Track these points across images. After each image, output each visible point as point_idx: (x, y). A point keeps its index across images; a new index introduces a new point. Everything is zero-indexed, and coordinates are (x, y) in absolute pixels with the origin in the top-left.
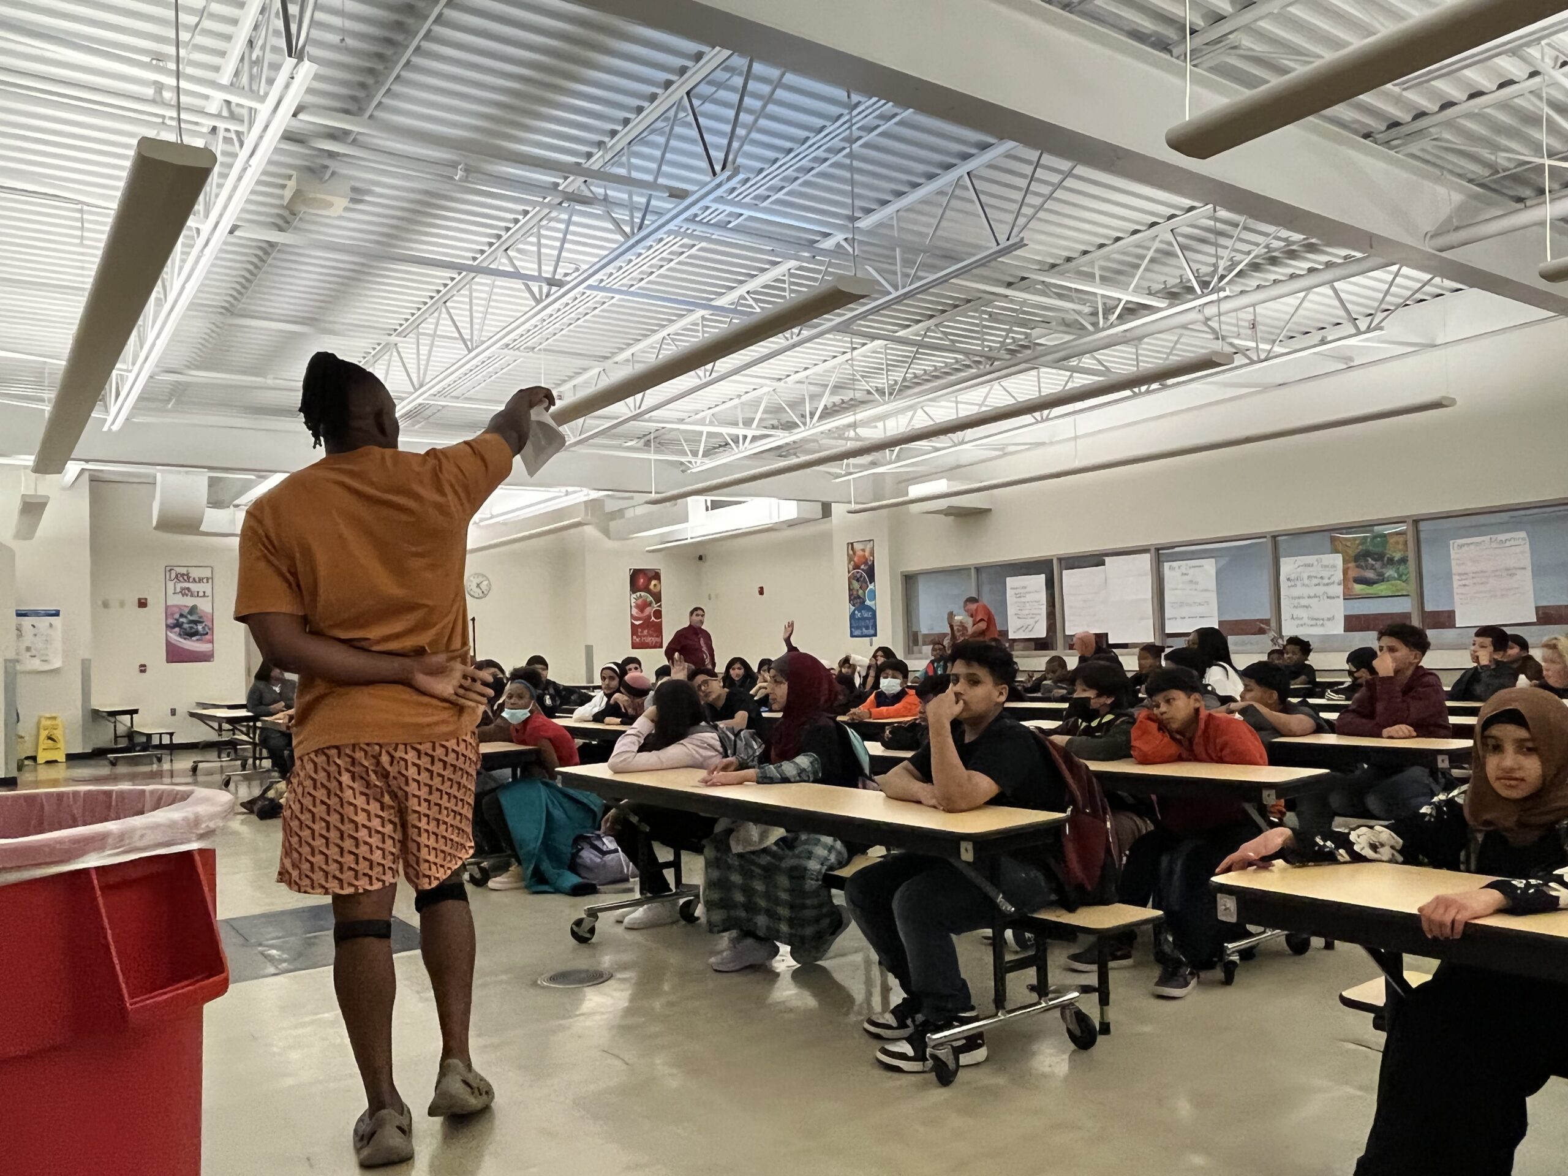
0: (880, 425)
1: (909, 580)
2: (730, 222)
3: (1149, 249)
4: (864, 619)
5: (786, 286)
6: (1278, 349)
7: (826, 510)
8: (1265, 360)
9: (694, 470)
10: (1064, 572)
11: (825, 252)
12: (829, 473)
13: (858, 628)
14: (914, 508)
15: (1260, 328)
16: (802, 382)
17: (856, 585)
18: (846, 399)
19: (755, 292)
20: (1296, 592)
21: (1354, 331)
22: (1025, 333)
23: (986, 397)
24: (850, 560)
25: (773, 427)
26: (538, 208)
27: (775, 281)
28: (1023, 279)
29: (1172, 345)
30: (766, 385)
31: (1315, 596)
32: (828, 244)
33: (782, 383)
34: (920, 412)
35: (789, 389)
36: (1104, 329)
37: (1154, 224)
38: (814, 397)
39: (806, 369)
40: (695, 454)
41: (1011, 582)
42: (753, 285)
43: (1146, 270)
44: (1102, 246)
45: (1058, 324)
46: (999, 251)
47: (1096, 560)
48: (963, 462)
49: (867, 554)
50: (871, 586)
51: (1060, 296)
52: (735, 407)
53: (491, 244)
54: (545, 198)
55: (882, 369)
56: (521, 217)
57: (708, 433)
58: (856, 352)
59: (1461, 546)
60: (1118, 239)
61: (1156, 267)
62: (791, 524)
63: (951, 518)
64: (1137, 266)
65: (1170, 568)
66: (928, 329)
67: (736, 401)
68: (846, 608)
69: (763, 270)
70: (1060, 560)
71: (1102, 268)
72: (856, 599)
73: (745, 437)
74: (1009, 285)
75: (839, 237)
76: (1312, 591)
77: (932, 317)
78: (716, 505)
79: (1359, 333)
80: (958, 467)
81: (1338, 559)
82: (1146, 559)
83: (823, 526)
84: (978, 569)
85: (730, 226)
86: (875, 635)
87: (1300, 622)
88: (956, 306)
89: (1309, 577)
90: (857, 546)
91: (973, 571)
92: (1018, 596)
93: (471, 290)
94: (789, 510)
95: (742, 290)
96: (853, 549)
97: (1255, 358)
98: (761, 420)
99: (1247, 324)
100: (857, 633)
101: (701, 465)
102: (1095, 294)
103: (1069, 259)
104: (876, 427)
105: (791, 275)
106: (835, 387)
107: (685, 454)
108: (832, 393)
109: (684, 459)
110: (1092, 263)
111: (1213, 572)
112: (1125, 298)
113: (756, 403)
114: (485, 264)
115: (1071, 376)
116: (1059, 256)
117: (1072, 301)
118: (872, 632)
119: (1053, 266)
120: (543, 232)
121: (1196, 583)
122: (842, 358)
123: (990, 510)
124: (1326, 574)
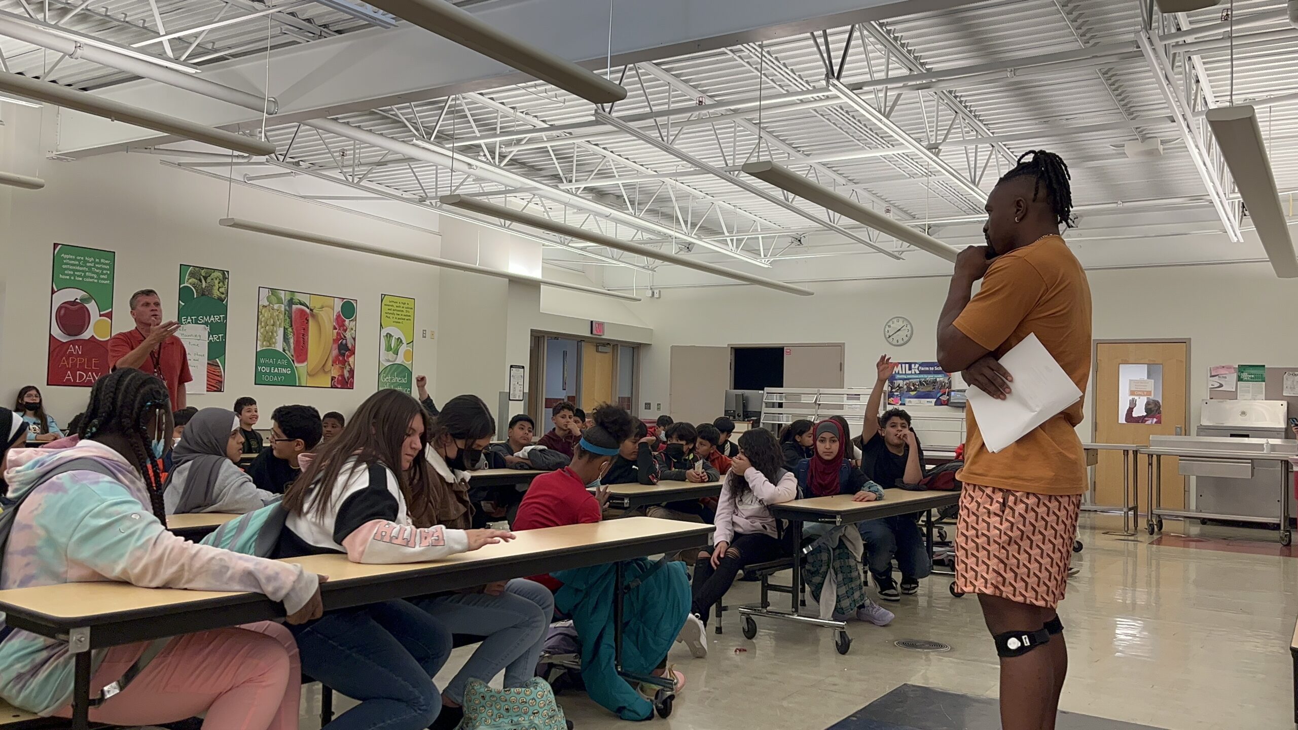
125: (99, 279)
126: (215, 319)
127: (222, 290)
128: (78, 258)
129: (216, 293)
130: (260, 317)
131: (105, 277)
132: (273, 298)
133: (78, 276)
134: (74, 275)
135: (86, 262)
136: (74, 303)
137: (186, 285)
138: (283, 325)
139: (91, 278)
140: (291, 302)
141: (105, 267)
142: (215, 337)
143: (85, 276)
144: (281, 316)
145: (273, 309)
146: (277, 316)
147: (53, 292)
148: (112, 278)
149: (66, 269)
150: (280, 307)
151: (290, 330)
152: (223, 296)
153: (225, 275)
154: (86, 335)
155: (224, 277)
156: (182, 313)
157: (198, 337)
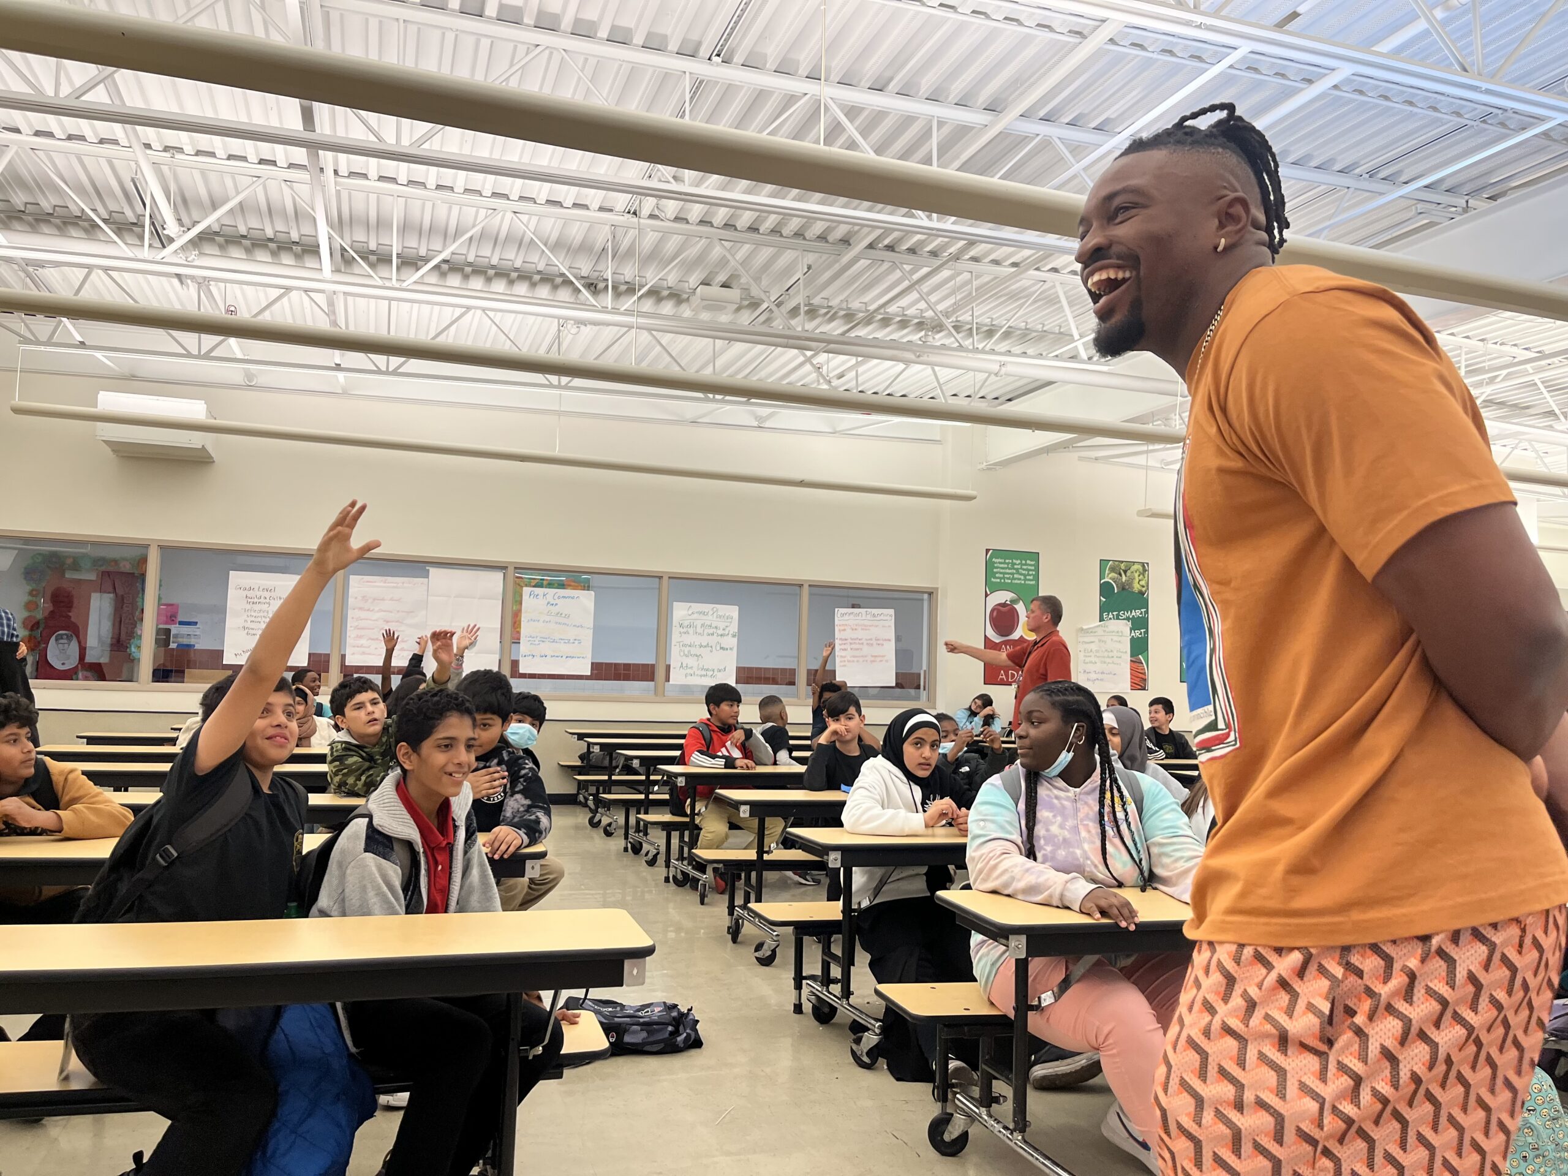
10: (353, 577)
20: (688, 639)
31: (708, 646)
41: (238, 579)
59: (843, 615)
76: (704, 640)
81: (733, 611)
82: (496, 579)
87: (689, 671)
89: (703, 625)
111: (590, 605)
121: (567, 616)
123: (213, 463)
124: (722, 625)
125: (1025, 580)
126: (1136, 613)
127: (1143, 583)
128: (1007, 561)
129: (1136, 587)
131: (1031, 577)
133: (1008, 579)
134: (1004, 578)
135: (1014, 564)
136: (1004, 605)
137: (1106, 580)
139: (1019, 580)
141: (1030, 568)
142: (1137, 634)
143: (1014, 579)
147: (987, 595)
148: (1037, 578)
149: (997, 573)
152: (1144, 589)
153: (1144, 568)
154: (1016, 635)
155: (1145, 570)
156: (1104, 609)
157: (1120, 634)
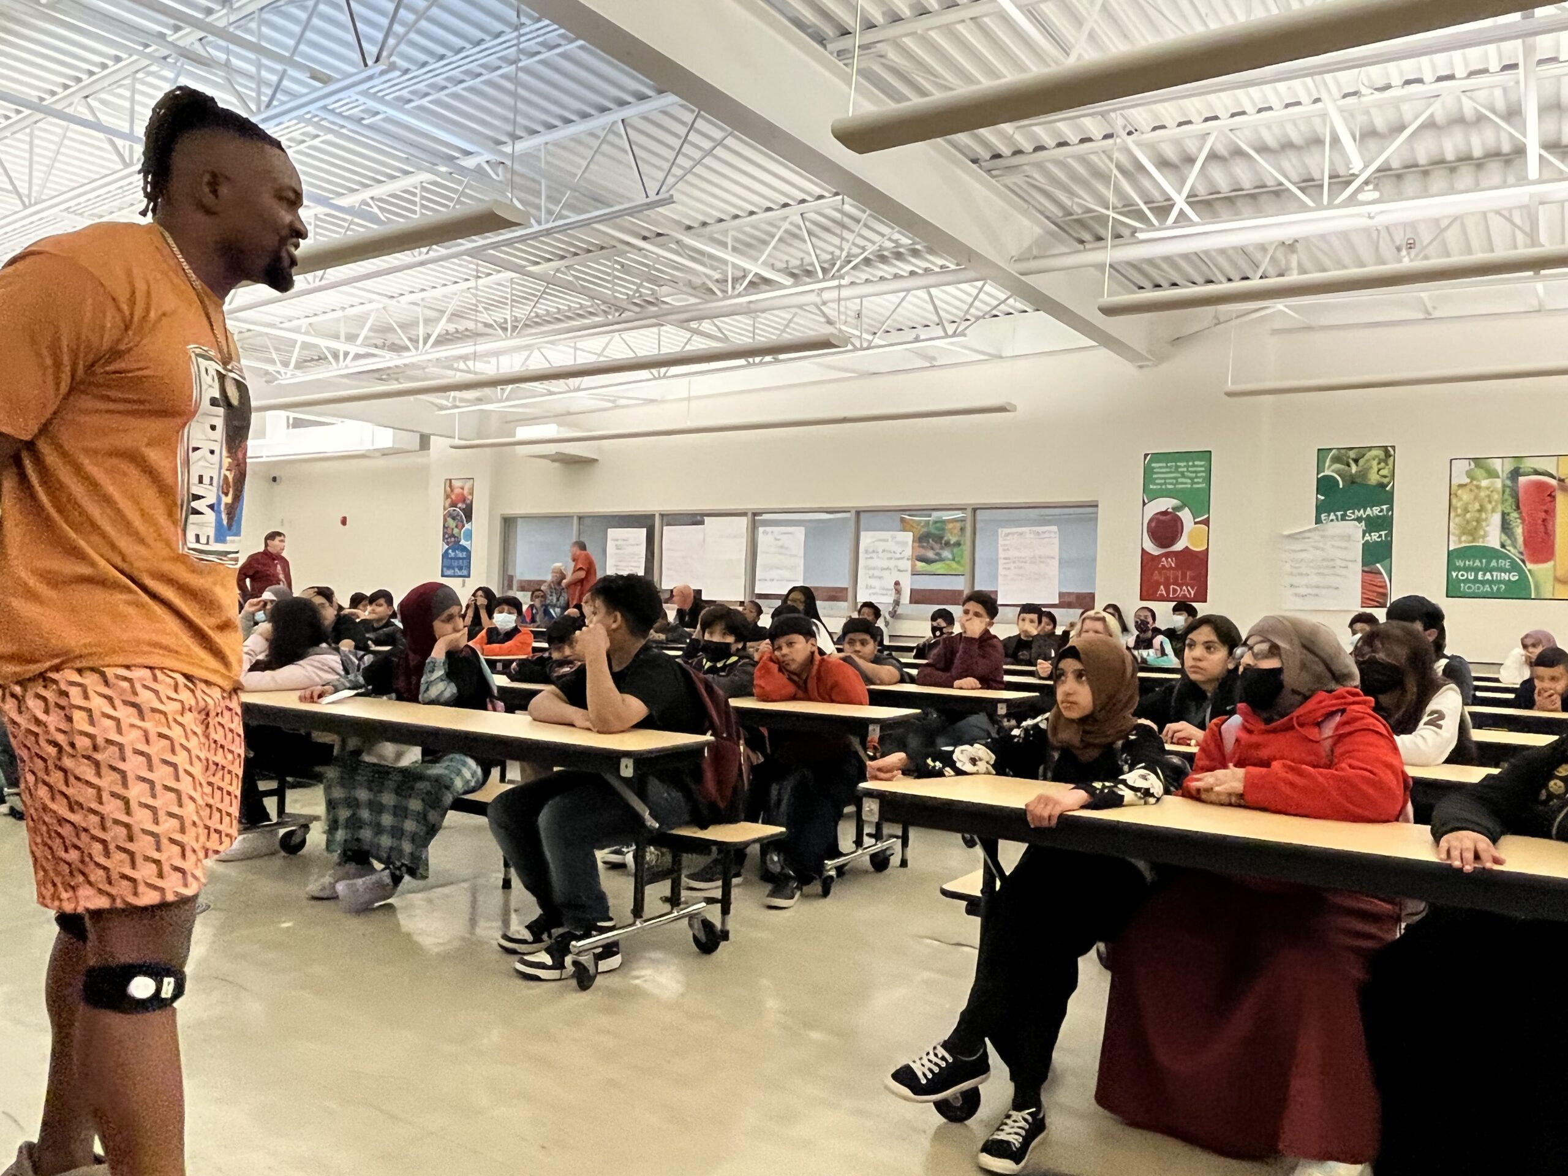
0: (493, 360)
1: (508, 523)
2: (363, 119)
3: (779, 228)
4: (456, 558)
5: (417, 199)
6: (877, 341)
7: (424, 442)
8: (868, 348)
9: (283, 382)
10: (665, 528)
11: (462, 170)
12: (433, 403)
13: (448, 568)
14: (519, 449)
15: (865, 319)
16: (418, 305)
17: (451, 523)
18: (461, 328)
19: (381, 200)
20: (871, 563)
21: (942, 334)
22: (652, 289)
23: (604, 349)
24: (447, 496)
25: (383, 347)
26: (135, 57)
27: (405, 191)
28: (659, 235)
29: (785, 323)
30: (378, 302)
31: (888, 569)
32: (469, 163)
33: (393, 302)
34: (536, 352)
35: (399, 310)
36: (731, 297)
37: (786, 205)
38: (427, 321)
39: (423, 290)
40: (286, 364)
41: (613, 533)
42: (379, 191)
43: (774, 248)
44: (736, 217)
45: (685, 285)
46: (647, 204)
47: (696, 519)
48: (572, 410)
49: (466, 492)
50: (467, 526)
51: (693, 259)
52: (338, 320)
53: (66, 87)
54: (147, 46)
55: (506, 304)
56: (110, 63)
57: (303, 343)
58: (480, 281)
59: (1008, 535)
60: (752, 213)
61: (782, 246)
62: (385, 453)
63: (557, 464)
64: (765, 243)
65: (765, 532)
66: (558, 270)
67: (339, 314)
68: (440, 547)
69: (393, 177)
70: (662, 515)
71: (736, 239)
72: (450, 537)
73: (346, 354)
74: (645, 238)
75: (482, 158)
76: (885, 564)
77: (563, 258)
78: (298, 424)
79: (947, 336)
80: (569, 413)
81: (909, 537)
82: (743, 522)
83: (420, 459)
84: (580, 518)
85: (364, 122)
86: (469, 576)
87: (873, 589)
88: (589, 251)
89: (884, 551)
90: (455, 483)
91: (575, 520)
92: (618, 547)
93: (31, 135)
94: (385, 438)
95: (366, 195)
96: (451, 486)
97: (858, 346)
98: (366, 338)
99: (853, 314)
100: (449, 572)
101: (290, 377)
102: (725, 262)
103: (704, 224)
104: (489, 362)
105: (424, 189)
106: (453, 314)
107: (272, 362)
108: (449, 320)
109: (270, 368)
110: (725, 232)
111: (802, 537)
112: (754, 269)
113: (361, 320)
114: (58, 107)
115: (689, 340)
116: (696, 219)
117: (703, 264)
118: (465, 572)
119: (689, 228)
120: (138, 86)
121: (787, 548)
122: (465, 285)
123: (596, 460)
124: (899, 550)
125: (1193, 483)
126: (1373, 511)
127: (1385, 472)
128: (1170, 464)
129: (1374, 478)
130: (1454, 501)
131: (1201, 480)
132: (1479, 473)
133: (1170, 484)
135: (1177, 467)
136: (1166, 513)
137: (1327, 473)
138: (1499, 509)
139: (1185, 484)
140: (1515, 473)
141: (1199, 469)
142: (1375, 536)
143: (1177, 483)
144: (1496, 497)
145: (1478, 487)
146: (1489, 496)
147: (1144, 504)
148: (1209, 479)
149: (1157, 478)
150: (1493, 483)
151: (1515, 515)
152: (1385, 481)
153: (1387, 453)
154: (1179, 546)
155: (1388, 455)
156: (1321, 508)
157: (1348, 538)
